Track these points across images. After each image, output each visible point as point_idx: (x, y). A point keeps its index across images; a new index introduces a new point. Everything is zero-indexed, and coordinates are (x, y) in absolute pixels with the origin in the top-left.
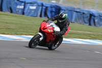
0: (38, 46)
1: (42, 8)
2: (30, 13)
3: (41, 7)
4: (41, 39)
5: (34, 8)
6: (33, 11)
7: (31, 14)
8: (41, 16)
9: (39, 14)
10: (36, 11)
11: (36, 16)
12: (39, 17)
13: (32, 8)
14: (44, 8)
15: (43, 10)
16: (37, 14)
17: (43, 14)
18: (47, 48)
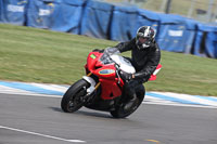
0: (83, 109)
1: (196, 36)
2: (168, 44)
3: (192, 34)
4: (90, 90)
5: (179, 33)
6: (176, 42)
7: (172, 47)
8: (192, 52)
9: (189, 47)
10: (182, 40)
11: (183, 52)
12: (188, 54)
13: (173, 33)
14: (200, 34)
15: (198, 39)
16: (185, 46)
17: (197, 47)
18: (109, 114)
